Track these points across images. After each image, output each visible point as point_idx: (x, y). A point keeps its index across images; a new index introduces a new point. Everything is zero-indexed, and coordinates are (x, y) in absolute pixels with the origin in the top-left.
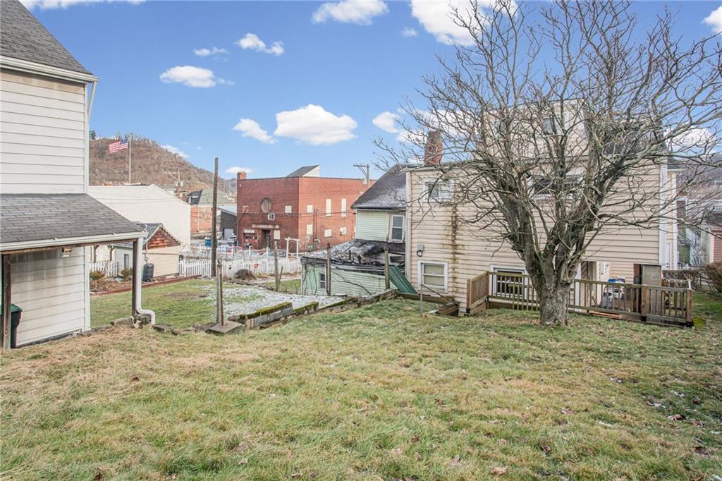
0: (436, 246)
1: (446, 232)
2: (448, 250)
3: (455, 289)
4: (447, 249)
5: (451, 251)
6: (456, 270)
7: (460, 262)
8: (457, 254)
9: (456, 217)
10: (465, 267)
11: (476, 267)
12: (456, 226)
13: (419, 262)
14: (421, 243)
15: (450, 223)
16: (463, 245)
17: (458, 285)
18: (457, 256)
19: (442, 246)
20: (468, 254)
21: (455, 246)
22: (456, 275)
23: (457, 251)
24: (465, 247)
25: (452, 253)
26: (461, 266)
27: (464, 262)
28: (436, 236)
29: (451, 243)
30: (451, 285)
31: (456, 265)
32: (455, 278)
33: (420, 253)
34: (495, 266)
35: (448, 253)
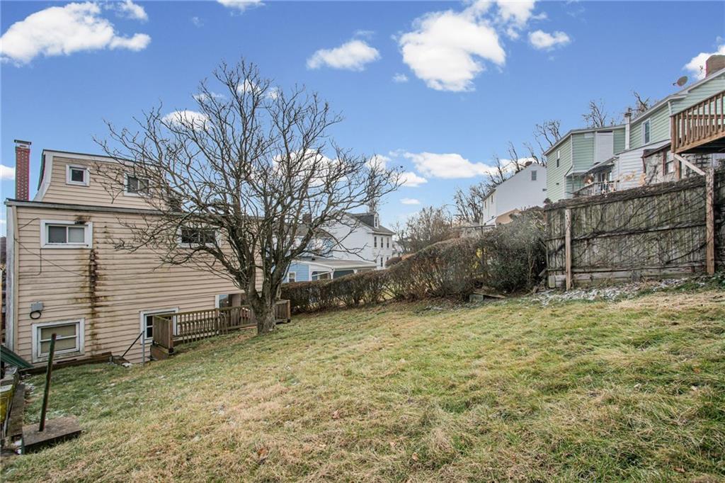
0: (65, 302)
1: (81, 284)
2: (84, 305)
3: (95, 347)
4: (82, 303)
5: (90, 305)
6: (96, 325)
7: (101, 315)
8: (98, 307)
9: (95, 266)
10: (109, 319)
11: (123, 317)
12: (96, 276)
13: (34, 327)
14: (38, 301)
15: (87, 274)
16: (105, 296)
17: (99, 342)
18: (97, 309)
19: (74, 301)
20: (113, 305)
21: (94, 299)
22: (96, 331)
23: (98, 304)
24: (109, 298)
25: (90, 307)
26: (104, 320)
27: (107, 314)
28: (65, 290)
29: (88, 295)
30: (89, 343)
31: (95, 320)
32: (93, 335)
33: (36, 315)
34: (145, 313)
35: (85, 308)
